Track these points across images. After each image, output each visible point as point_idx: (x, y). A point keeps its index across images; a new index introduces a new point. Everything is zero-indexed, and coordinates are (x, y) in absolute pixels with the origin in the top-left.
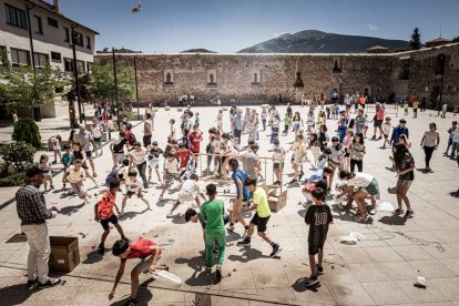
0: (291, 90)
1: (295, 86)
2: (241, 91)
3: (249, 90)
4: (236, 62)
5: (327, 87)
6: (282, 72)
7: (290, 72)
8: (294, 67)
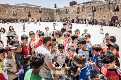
0: (27, 17)
1: (28, 16)
2: (9, 17)
3: (12, 17)
4: (6, 7)
6: (24, 12)
7: (26, 11)
8: (27, 10)
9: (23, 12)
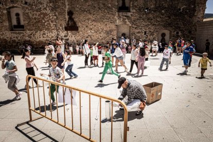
0: (63, 34)
1: (67, 29)
3: (9, 36)
5: (111, 31)
6: (48, 11)
7: (59, 10)
8: (64, 4)
9: (45, 15)
